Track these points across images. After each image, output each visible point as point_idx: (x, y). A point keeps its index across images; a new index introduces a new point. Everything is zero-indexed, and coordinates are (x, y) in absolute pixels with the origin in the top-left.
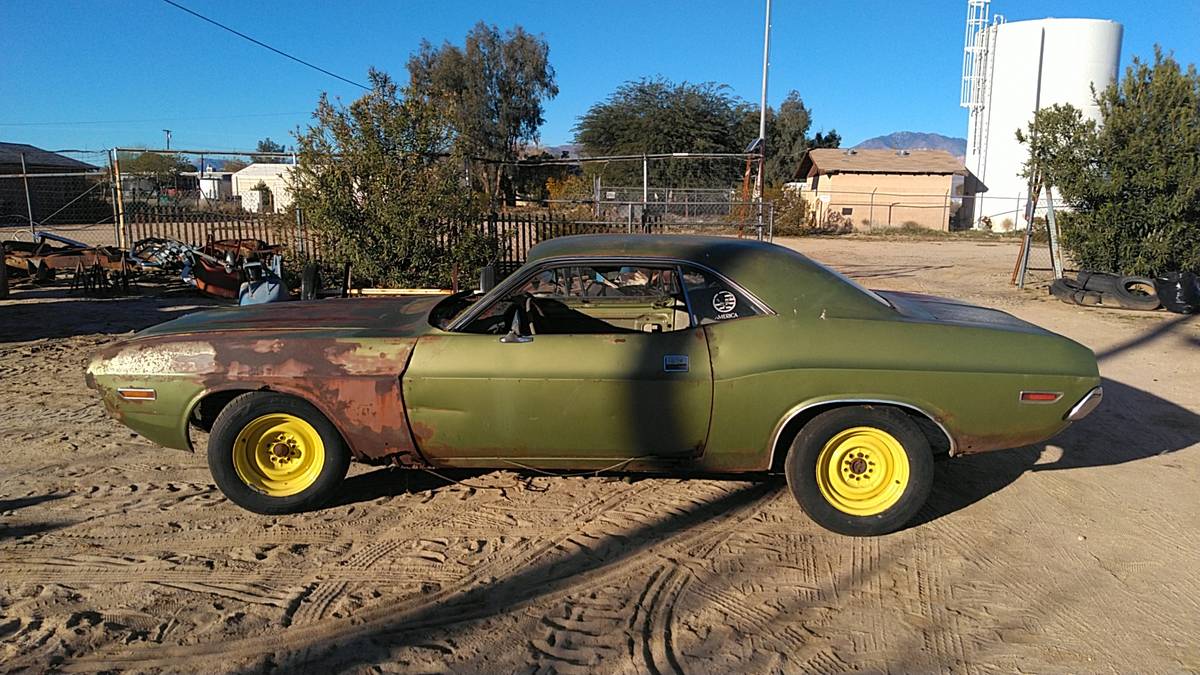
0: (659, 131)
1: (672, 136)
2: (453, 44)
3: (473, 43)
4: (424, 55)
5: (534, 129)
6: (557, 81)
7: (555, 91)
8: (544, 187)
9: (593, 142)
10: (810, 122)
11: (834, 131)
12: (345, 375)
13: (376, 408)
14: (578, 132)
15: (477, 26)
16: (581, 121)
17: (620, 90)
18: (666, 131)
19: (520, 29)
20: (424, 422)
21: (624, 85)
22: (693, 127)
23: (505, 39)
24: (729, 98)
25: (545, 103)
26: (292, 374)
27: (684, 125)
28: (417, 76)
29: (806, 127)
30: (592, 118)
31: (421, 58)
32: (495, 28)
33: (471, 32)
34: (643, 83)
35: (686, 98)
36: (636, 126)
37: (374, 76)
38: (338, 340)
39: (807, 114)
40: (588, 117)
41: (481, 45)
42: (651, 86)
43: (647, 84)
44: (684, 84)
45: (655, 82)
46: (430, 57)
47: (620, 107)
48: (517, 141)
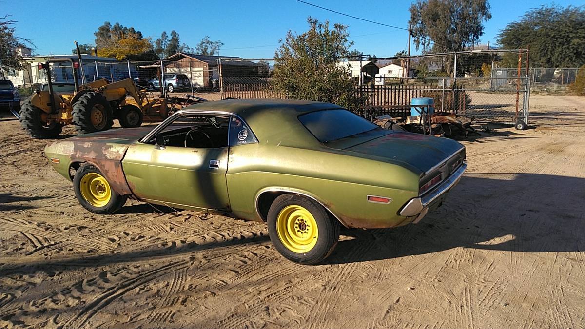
0: (548, 35)
1: (557, 38)
5: (477, 38)
6: (491, 11)
7: (490, 17)
8: (481, 68)
9: (508, 44)
12: (106, 159)
13: (116, 174)
14: (500, 38)
16: (502, 32)
17: (527, 14)
18: (552, 35)
20: (132, 182)
21: (530, 11)
22: (571, 32)
25: (483, 23)
26: (92, 157)
27: (566, 31)
28: (414, 14)
30: (508, 30)
31: (417, 5)
34: (542, 8)
36: (534, 33)
37: (310, 21)
38: (107, 144)
40: (506, 30)
42: (546, 10)
43: (544, 9)
44: (570, 7)
45: (550, 7)
46: (422, 4)
47: (526, 23)
48: (467, 45)
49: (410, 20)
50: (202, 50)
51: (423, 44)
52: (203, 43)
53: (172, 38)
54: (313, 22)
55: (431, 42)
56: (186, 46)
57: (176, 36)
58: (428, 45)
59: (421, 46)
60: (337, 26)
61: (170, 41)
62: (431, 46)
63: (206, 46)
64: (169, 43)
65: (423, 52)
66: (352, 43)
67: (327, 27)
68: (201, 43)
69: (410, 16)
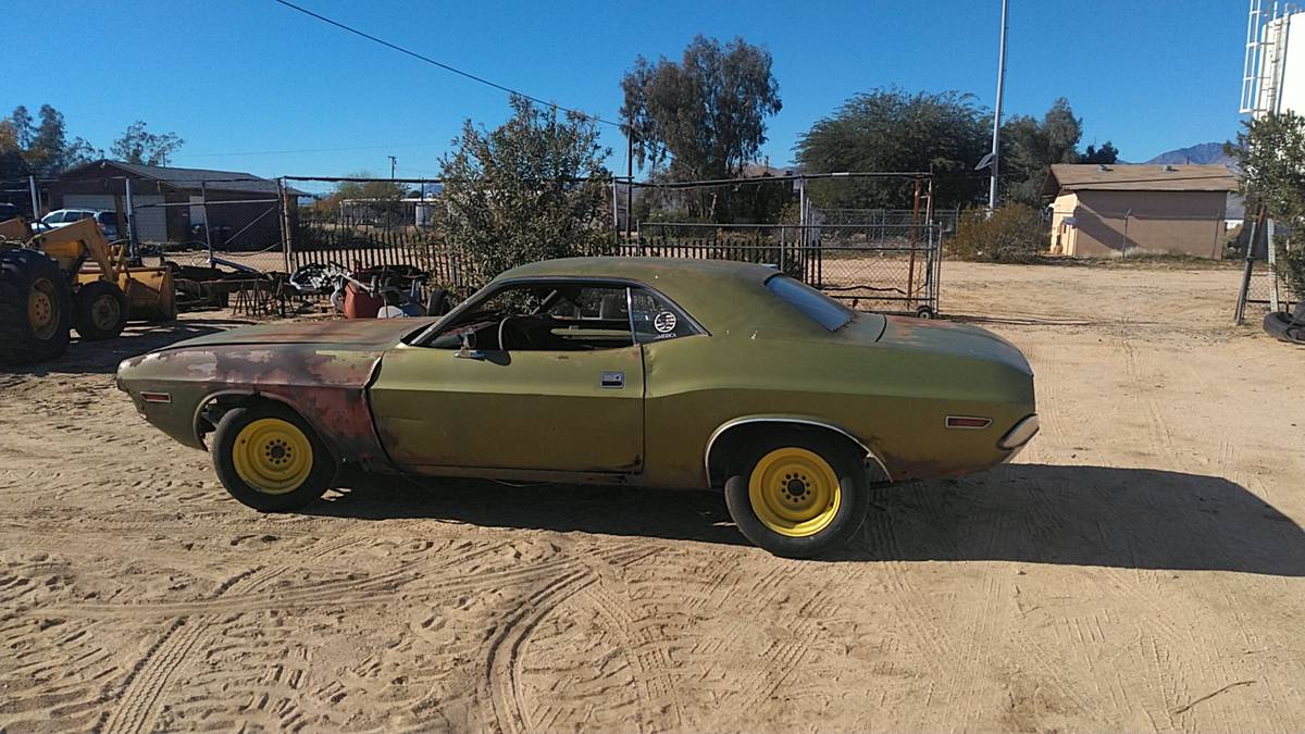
2: (669, 60)
3: (691, 60)
4: (639, 72)
5: (755, 148)
6: (781, 95)
7: (778, 106)
9: (817, 160)
10: (1080, 134)
11: (1110, 143)
14: (801, 151)
15: (696, 39)
16: (805, 138)
17: (849, 103)
19: (741, 41)
21: (853, 97)
22: (929, 142)
23: (726, 52)
24: (974, 108)
25: (767, 120)
27: (919, 140)
28: (631, 93)
29: (1076, 140)
30: (816, 134)
31: (637, 75)
32: (715, 41)
33: (689, 46)
34: (876, 94)
35: (925, 109)
37: (515, 101)
39: (1076, 125)
40: (812, 134)
41: (700, 59)
42: (883, 97)
43: (879, 96)
44: (921, 94)
45: (888, 92)
46: (645, 74)
47: (848, 121)
48: (736, 162)
49: (624, 106)
50: (128, 154)
51: (652, 158)
52: (129, 138)
53: (44, 122)
54: (523, 105)
55: (667, 153)
56: (84, 145)
57: (53, 118)
58: (661, 160)
59: (648, 163)
60: (571, 116)
61: (37, 130)
62: (668, 162)
63: (139, 145)
64: (35, 135)
65: (652, 174)
66: (609, 153)
67: (554, 117)
68: (124, 137)
69: (624, 99)
